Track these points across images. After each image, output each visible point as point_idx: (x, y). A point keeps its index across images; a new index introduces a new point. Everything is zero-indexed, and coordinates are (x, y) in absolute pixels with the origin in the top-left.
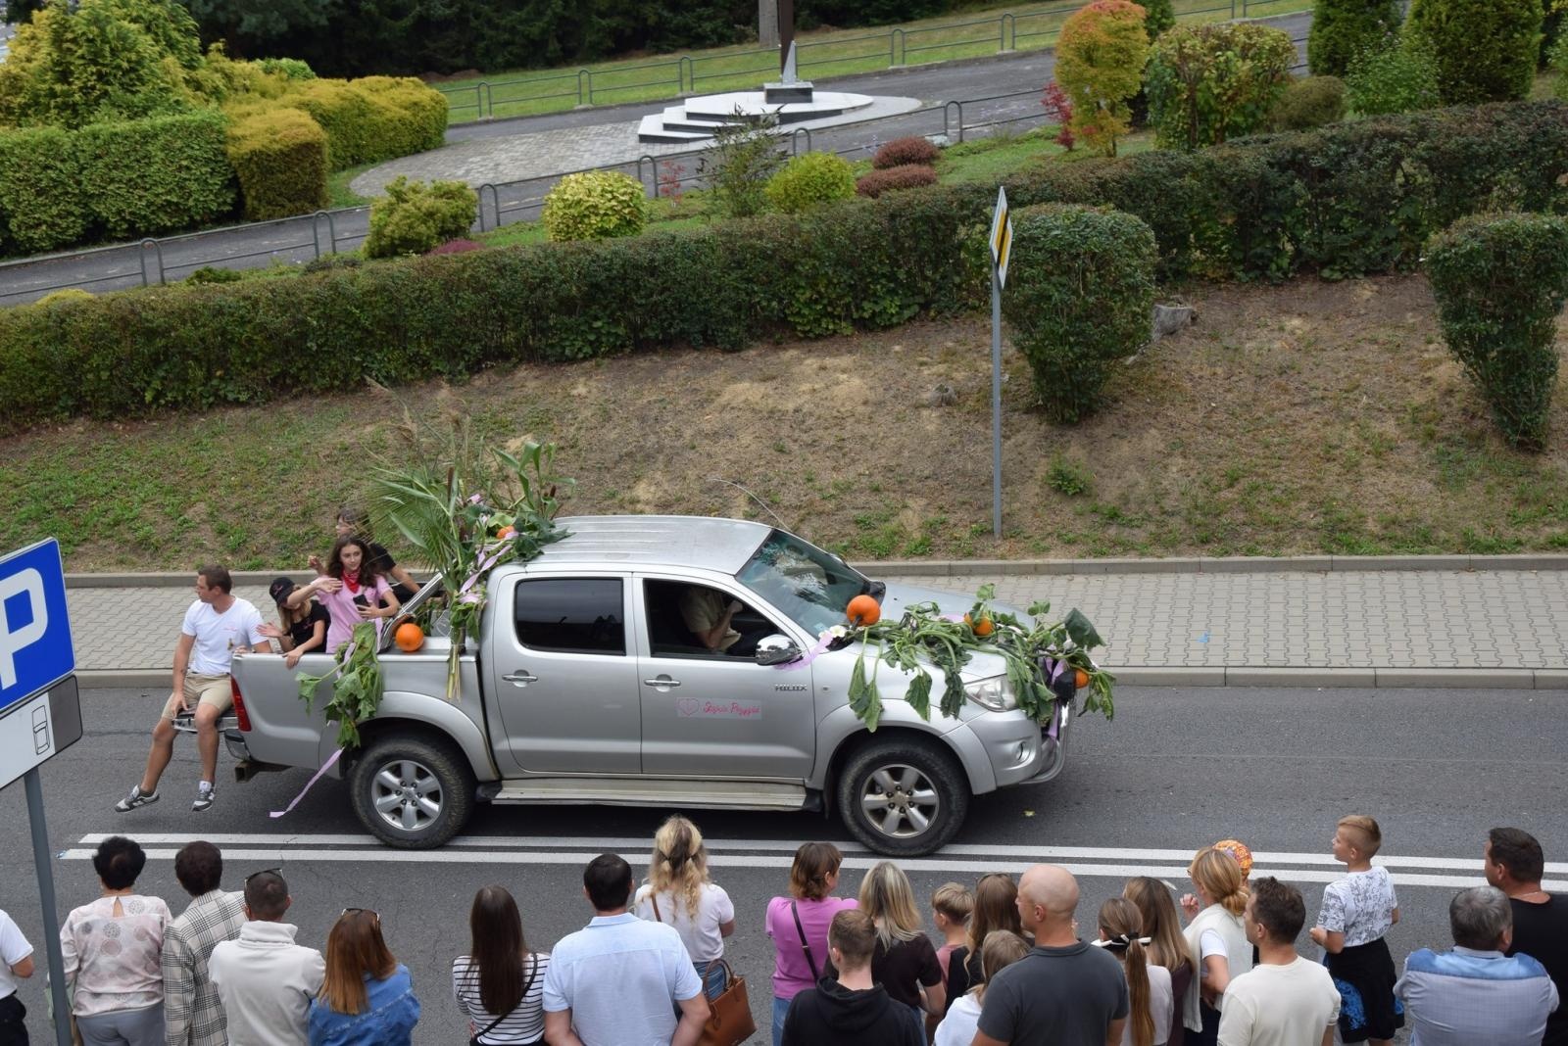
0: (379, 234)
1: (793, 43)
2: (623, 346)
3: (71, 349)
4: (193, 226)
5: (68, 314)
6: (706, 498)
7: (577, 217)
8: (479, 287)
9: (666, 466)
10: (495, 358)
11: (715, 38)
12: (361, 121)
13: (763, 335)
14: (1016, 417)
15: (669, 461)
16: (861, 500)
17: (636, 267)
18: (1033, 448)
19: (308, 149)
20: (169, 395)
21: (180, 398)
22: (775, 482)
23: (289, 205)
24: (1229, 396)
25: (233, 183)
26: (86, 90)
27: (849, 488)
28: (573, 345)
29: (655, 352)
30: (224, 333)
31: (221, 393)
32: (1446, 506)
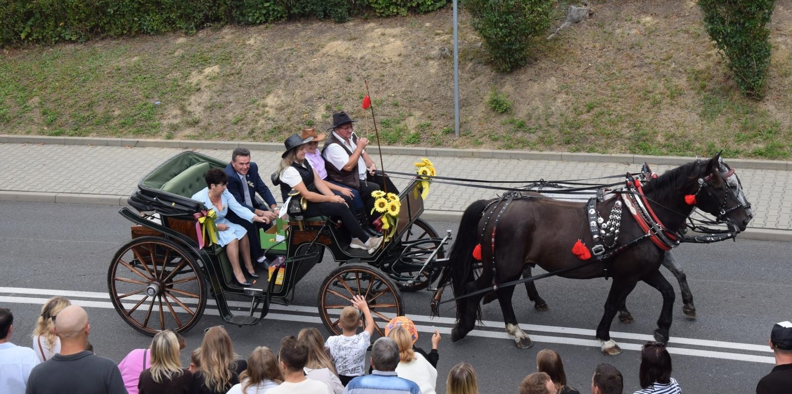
2: (282, 17)
6: (303, 106)
9: (285, 87)
10: (213, 21)
13: (358, 14)
14: (480, 67)
15: (287, 83)
16: (387, 110)
18: (485, 85)
20: (35, 35)
21: (40, 37)
22: (341, 99)
24: (600, 60)
27: (381, 103)
28: (254, 15)
29: (299, 21)
30: (63, 2)
31: (62, 35)
32: (702, 129)
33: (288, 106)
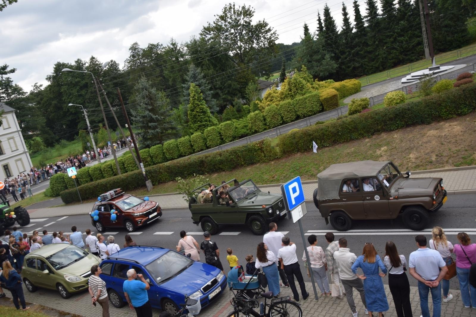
0: (350, 110)
1: (434, 58)
2: (404, 126)
3: (296, 140)
4: (315, 114)
5: (295, 134)
6: (426, 156)
7: (391, 101)
8: (372, 118)
10: (377, 132)
11: (415, 60)
12: (344, 89)
13: (435, 120)
15: (417, 149)
16: (463, 153)
17: (405, 109)
19: (335, 96)
22: (441, 151)
23: (332, 107)
25: (322, 105)
26: (294, 92)
27: (459, 151)
28: (393, 127)
29: (411, 126)
30: (323, 133)
33: (420, 157)
